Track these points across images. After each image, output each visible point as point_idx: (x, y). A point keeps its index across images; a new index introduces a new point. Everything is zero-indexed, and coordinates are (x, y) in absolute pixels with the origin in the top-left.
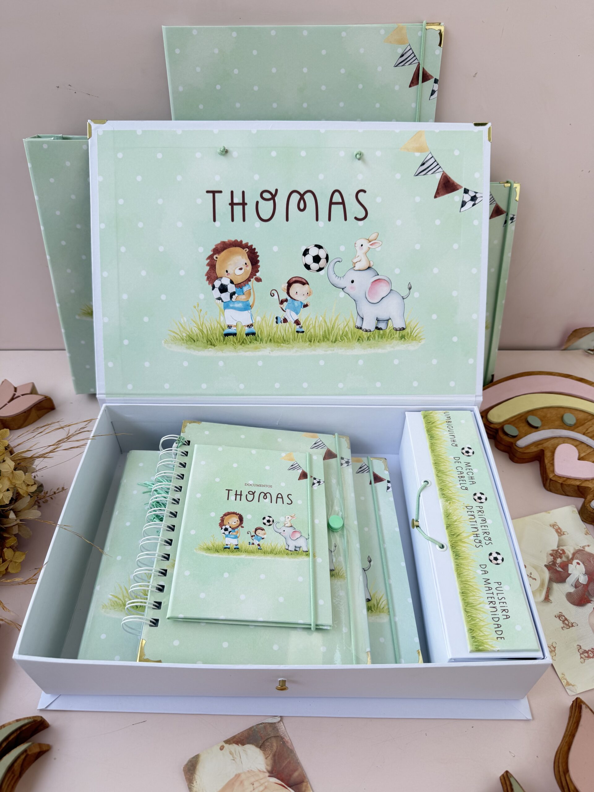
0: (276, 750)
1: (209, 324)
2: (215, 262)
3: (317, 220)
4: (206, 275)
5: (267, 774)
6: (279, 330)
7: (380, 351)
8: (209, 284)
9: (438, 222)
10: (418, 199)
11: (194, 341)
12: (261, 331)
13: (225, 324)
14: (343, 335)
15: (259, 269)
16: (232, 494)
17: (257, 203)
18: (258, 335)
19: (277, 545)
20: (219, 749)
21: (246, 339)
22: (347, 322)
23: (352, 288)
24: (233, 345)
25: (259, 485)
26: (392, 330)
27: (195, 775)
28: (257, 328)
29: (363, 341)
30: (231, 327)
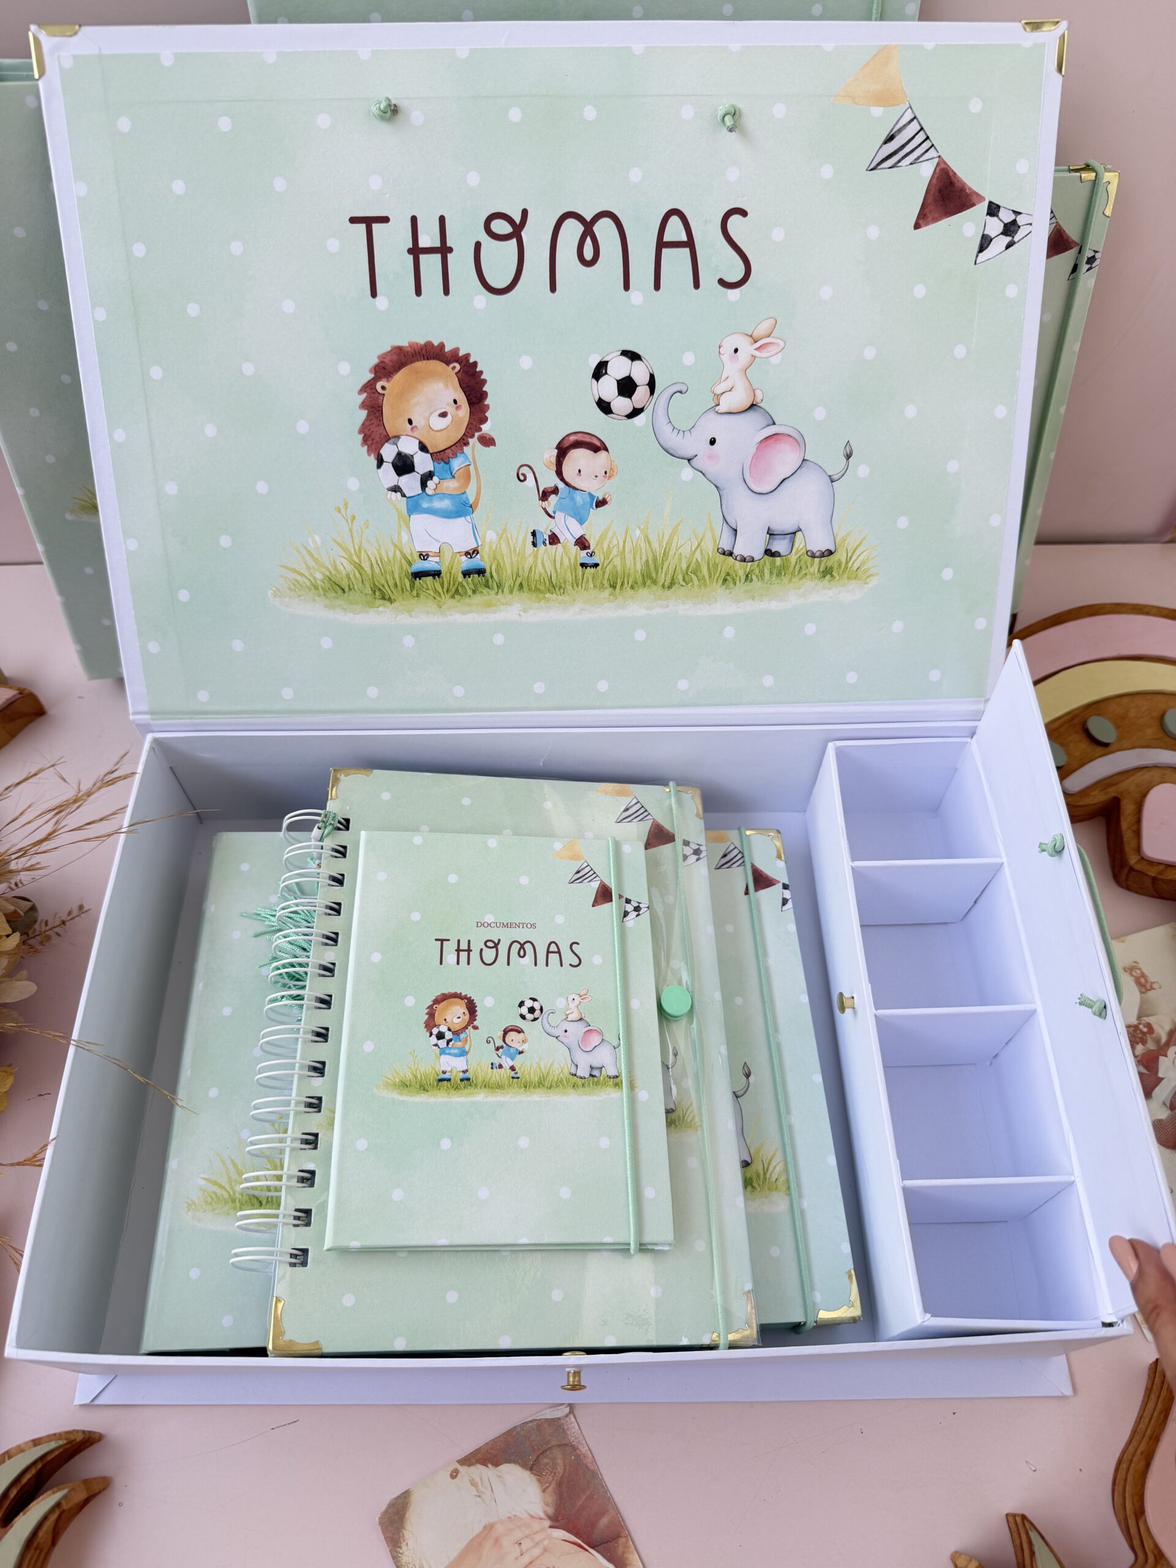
0: (563, 1474)
1: (376, 551)
2: (381, 398)
3: (627, 287)
4: (360, 432)
5: (548, 1523)
6: (539, 561)
7: (774, 605)
8: (369, 455)
9: (920, 291)
10: (873, 232)
11: (344, 591)
12: (498, 565)
13: (413, 551)
14: (690, 570)
15: (487, 414)
16: (450, 948)
17: (478, 246)
18: (491, 573)
19: (551, 1066)
20: (449, 1478)
21: (464, 583)
22: (699, 540)
23: (711, 457)
24: (435, 598)
25: (507, 924)
26: (802, 557)
27: (402, 1530)
28: (489, 557)
29: (735, 584)
30: (428, 555)
